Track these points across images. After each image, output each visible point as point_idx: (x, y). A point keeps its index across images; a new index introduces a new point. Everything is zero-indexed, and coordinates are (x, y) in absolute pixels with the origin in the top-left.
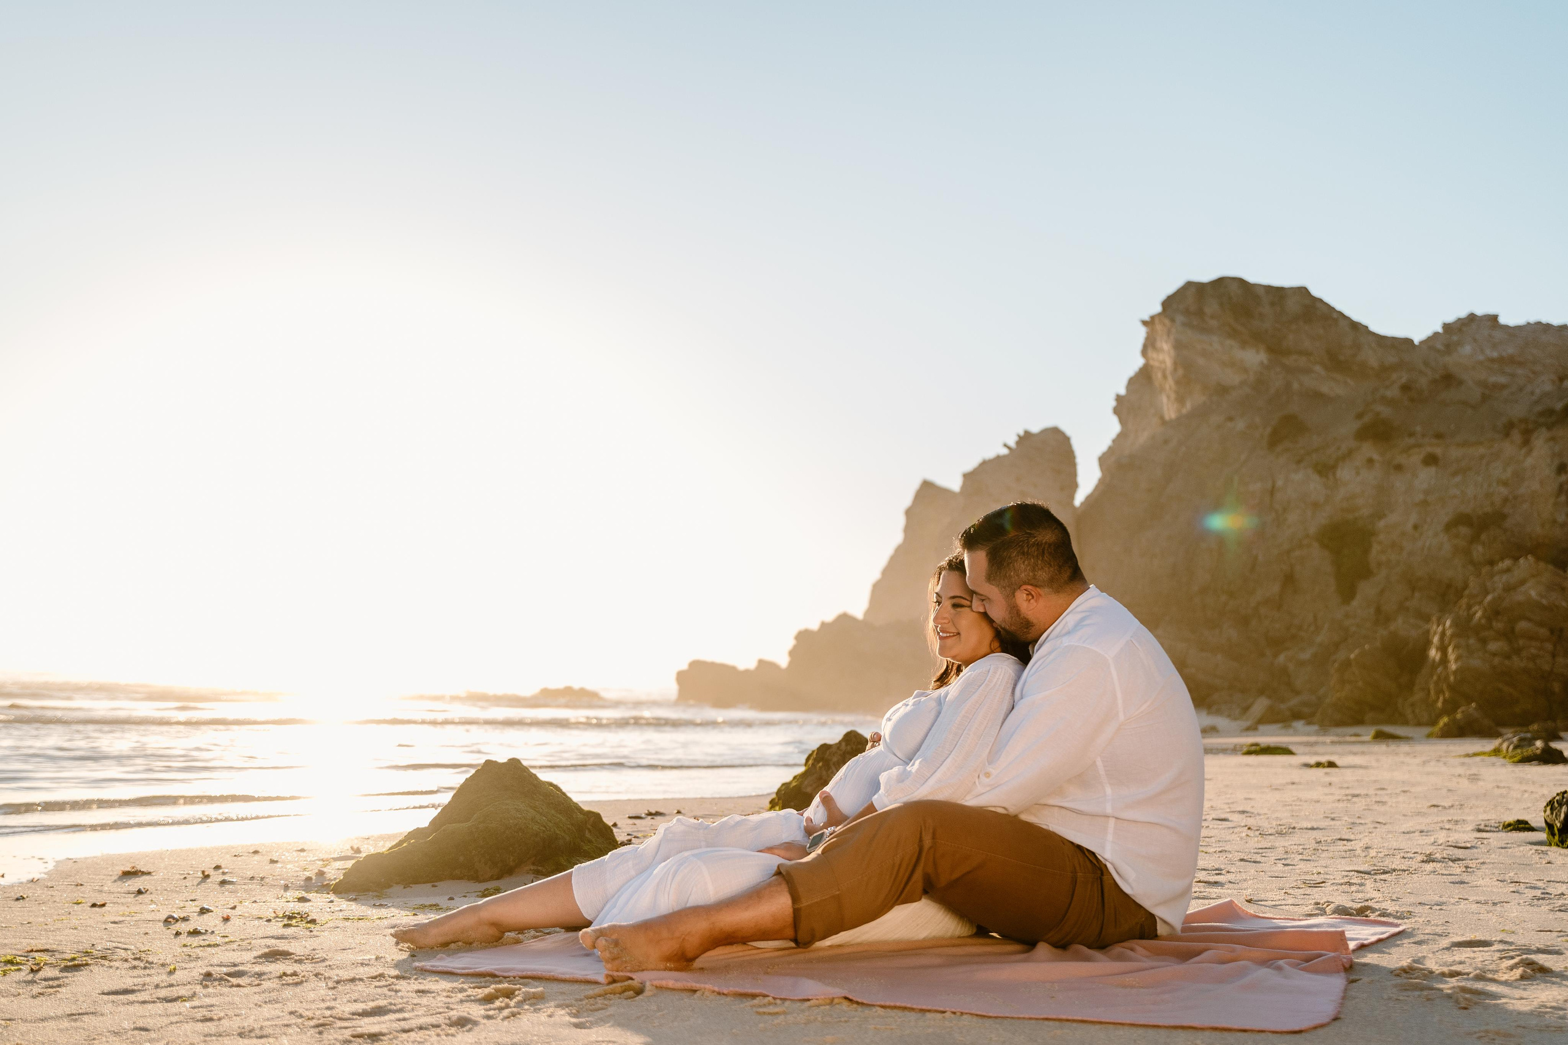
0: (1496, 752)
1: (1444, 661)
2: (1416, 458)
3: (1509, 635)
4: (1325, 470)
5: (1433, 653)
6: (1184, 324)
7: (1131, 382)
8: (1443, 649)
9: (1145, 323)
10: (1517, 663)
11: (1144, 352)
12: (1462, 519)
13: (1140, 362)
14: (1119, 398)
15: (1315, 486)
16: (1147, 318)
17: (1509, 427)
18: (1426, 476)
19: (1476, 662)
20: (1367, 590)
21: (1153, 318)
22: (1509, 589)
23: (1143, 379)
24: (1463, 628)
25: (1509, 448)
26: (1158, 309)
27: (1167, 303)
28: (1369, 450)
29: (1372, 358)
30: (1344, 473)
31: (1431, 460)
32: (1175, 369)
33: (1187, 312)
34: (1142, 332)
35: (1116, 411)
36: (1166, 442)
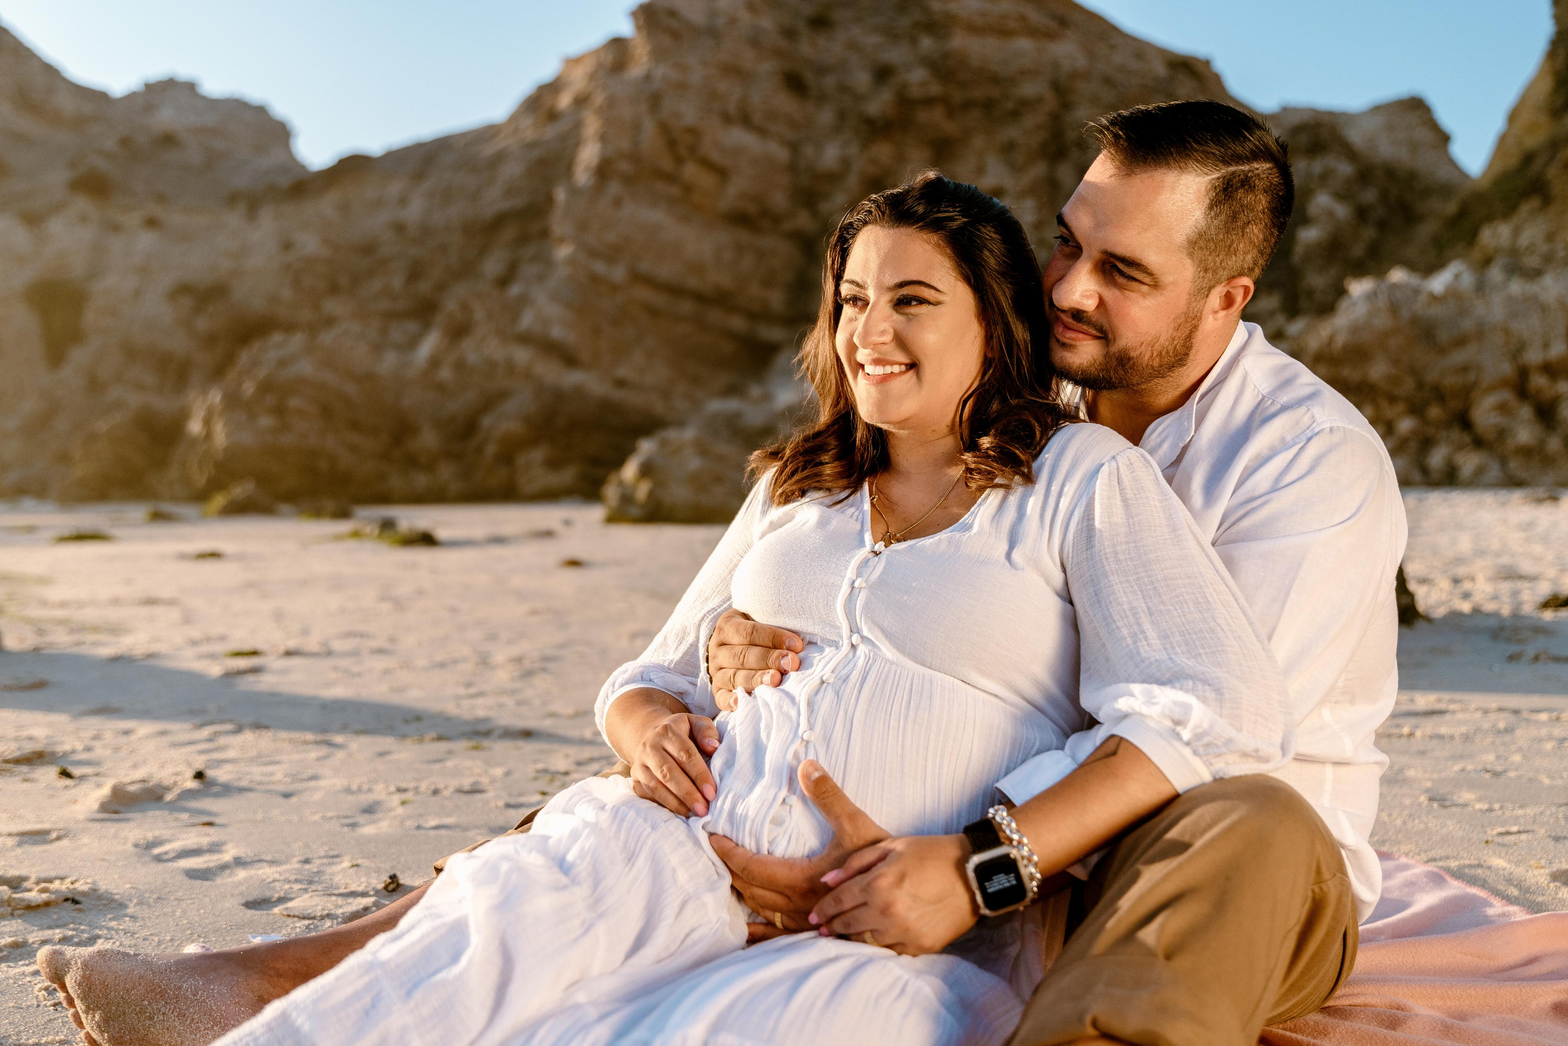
0: (356, 535)
1: (208, 436)
2: (133, 219)
3: (279, 411)
4: (33, 220)
5: (195, 427)
8: (207, 422)
10: (287, 440)
12: (183, 290)
15: (19, 236)
17: (233, 199)
18: (146, 241)
19: (247, 438)
20: (79, 356)
22: (282, 363)
24: (232, 401)
25: (234, 219)
28: (82, 204)
29: (66, 104)
30: (56, 226)
31: (151, 223)
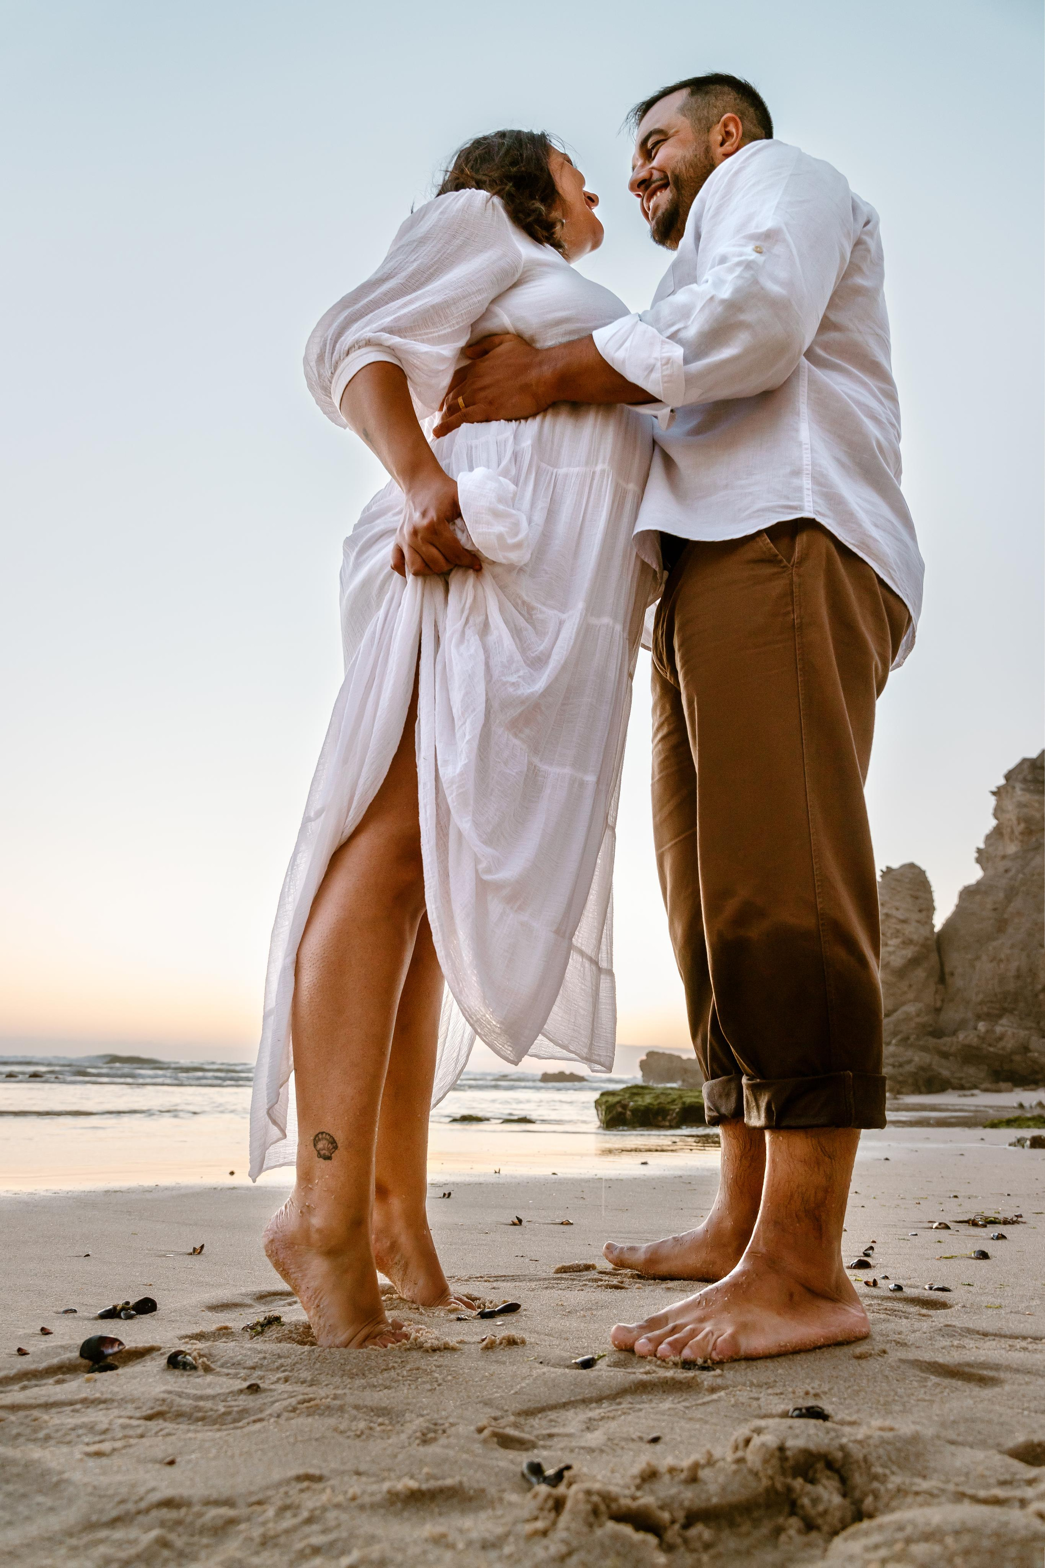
6: (1023, 790)
7: (988, 838)
9: (994, 793)
11: (996, 816)
13: (994, 822)
14: (979, 851)
16: (995, 789)
21: (999, 788)
23: (997, 834)
26: (1002, 782)
27: (1008, 777)
32: (1019, 824)
33: (1025, 781)
34: (992, 801)
35: (978, 861)
36: (1006, 871)
